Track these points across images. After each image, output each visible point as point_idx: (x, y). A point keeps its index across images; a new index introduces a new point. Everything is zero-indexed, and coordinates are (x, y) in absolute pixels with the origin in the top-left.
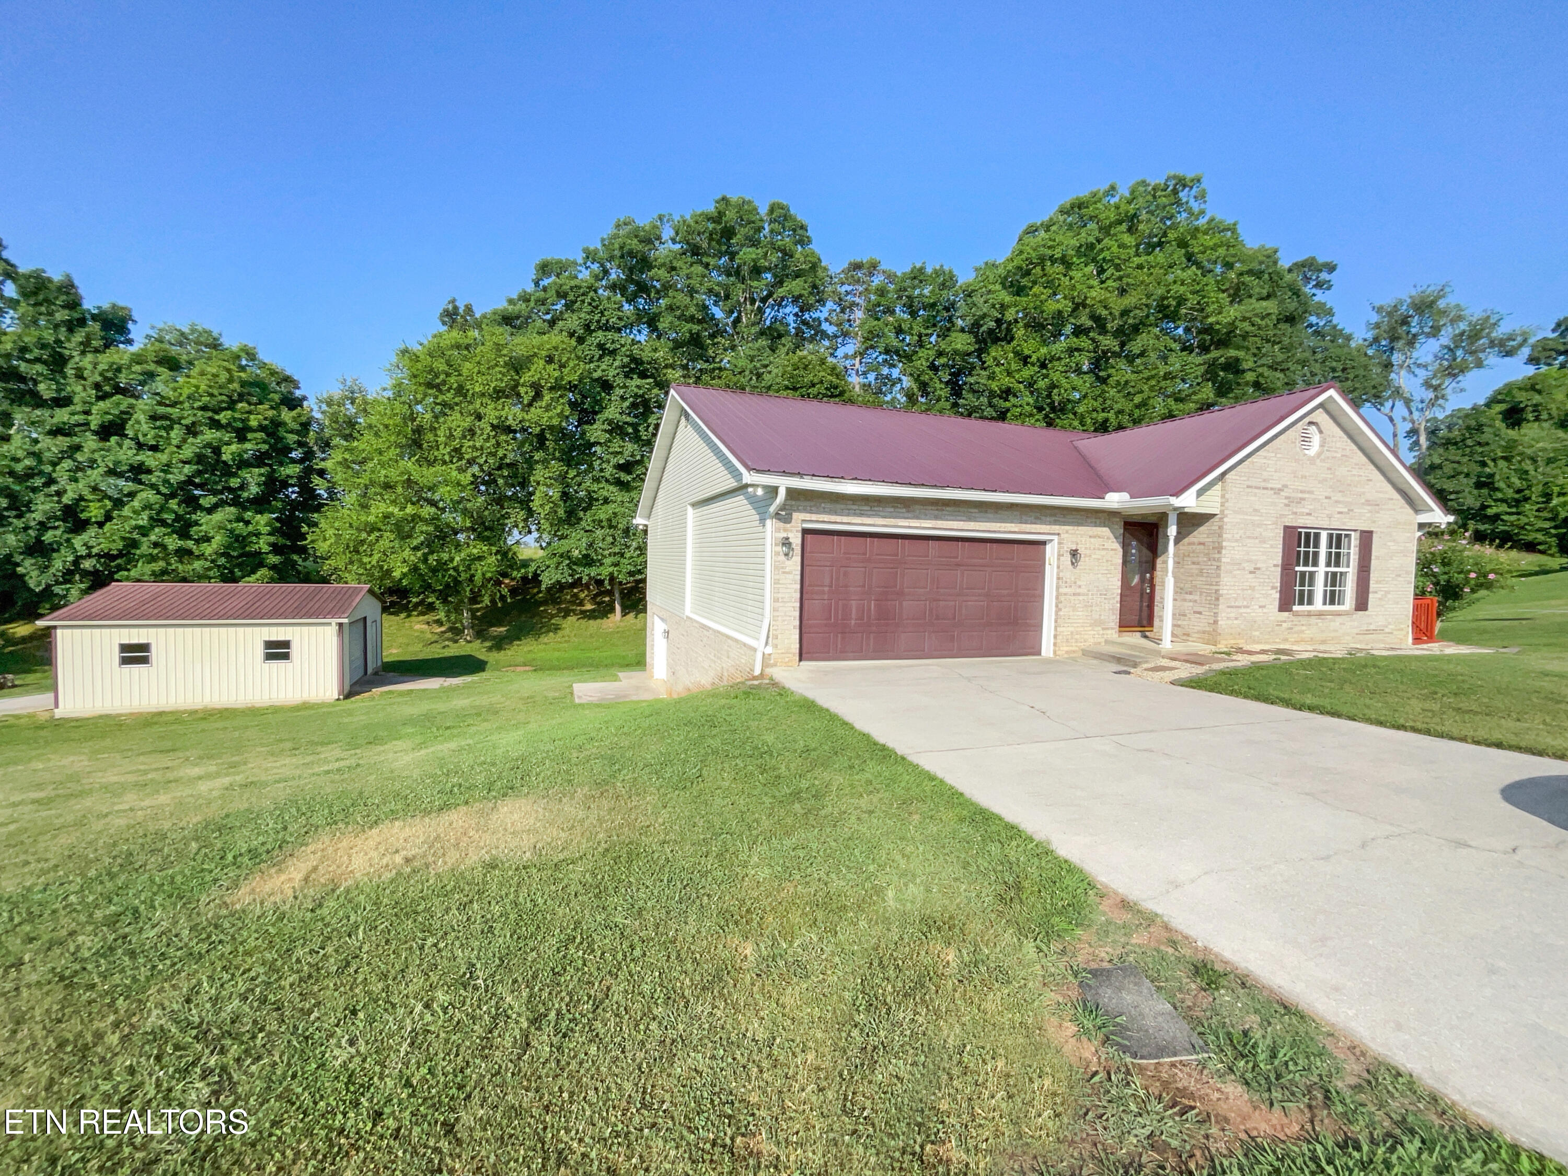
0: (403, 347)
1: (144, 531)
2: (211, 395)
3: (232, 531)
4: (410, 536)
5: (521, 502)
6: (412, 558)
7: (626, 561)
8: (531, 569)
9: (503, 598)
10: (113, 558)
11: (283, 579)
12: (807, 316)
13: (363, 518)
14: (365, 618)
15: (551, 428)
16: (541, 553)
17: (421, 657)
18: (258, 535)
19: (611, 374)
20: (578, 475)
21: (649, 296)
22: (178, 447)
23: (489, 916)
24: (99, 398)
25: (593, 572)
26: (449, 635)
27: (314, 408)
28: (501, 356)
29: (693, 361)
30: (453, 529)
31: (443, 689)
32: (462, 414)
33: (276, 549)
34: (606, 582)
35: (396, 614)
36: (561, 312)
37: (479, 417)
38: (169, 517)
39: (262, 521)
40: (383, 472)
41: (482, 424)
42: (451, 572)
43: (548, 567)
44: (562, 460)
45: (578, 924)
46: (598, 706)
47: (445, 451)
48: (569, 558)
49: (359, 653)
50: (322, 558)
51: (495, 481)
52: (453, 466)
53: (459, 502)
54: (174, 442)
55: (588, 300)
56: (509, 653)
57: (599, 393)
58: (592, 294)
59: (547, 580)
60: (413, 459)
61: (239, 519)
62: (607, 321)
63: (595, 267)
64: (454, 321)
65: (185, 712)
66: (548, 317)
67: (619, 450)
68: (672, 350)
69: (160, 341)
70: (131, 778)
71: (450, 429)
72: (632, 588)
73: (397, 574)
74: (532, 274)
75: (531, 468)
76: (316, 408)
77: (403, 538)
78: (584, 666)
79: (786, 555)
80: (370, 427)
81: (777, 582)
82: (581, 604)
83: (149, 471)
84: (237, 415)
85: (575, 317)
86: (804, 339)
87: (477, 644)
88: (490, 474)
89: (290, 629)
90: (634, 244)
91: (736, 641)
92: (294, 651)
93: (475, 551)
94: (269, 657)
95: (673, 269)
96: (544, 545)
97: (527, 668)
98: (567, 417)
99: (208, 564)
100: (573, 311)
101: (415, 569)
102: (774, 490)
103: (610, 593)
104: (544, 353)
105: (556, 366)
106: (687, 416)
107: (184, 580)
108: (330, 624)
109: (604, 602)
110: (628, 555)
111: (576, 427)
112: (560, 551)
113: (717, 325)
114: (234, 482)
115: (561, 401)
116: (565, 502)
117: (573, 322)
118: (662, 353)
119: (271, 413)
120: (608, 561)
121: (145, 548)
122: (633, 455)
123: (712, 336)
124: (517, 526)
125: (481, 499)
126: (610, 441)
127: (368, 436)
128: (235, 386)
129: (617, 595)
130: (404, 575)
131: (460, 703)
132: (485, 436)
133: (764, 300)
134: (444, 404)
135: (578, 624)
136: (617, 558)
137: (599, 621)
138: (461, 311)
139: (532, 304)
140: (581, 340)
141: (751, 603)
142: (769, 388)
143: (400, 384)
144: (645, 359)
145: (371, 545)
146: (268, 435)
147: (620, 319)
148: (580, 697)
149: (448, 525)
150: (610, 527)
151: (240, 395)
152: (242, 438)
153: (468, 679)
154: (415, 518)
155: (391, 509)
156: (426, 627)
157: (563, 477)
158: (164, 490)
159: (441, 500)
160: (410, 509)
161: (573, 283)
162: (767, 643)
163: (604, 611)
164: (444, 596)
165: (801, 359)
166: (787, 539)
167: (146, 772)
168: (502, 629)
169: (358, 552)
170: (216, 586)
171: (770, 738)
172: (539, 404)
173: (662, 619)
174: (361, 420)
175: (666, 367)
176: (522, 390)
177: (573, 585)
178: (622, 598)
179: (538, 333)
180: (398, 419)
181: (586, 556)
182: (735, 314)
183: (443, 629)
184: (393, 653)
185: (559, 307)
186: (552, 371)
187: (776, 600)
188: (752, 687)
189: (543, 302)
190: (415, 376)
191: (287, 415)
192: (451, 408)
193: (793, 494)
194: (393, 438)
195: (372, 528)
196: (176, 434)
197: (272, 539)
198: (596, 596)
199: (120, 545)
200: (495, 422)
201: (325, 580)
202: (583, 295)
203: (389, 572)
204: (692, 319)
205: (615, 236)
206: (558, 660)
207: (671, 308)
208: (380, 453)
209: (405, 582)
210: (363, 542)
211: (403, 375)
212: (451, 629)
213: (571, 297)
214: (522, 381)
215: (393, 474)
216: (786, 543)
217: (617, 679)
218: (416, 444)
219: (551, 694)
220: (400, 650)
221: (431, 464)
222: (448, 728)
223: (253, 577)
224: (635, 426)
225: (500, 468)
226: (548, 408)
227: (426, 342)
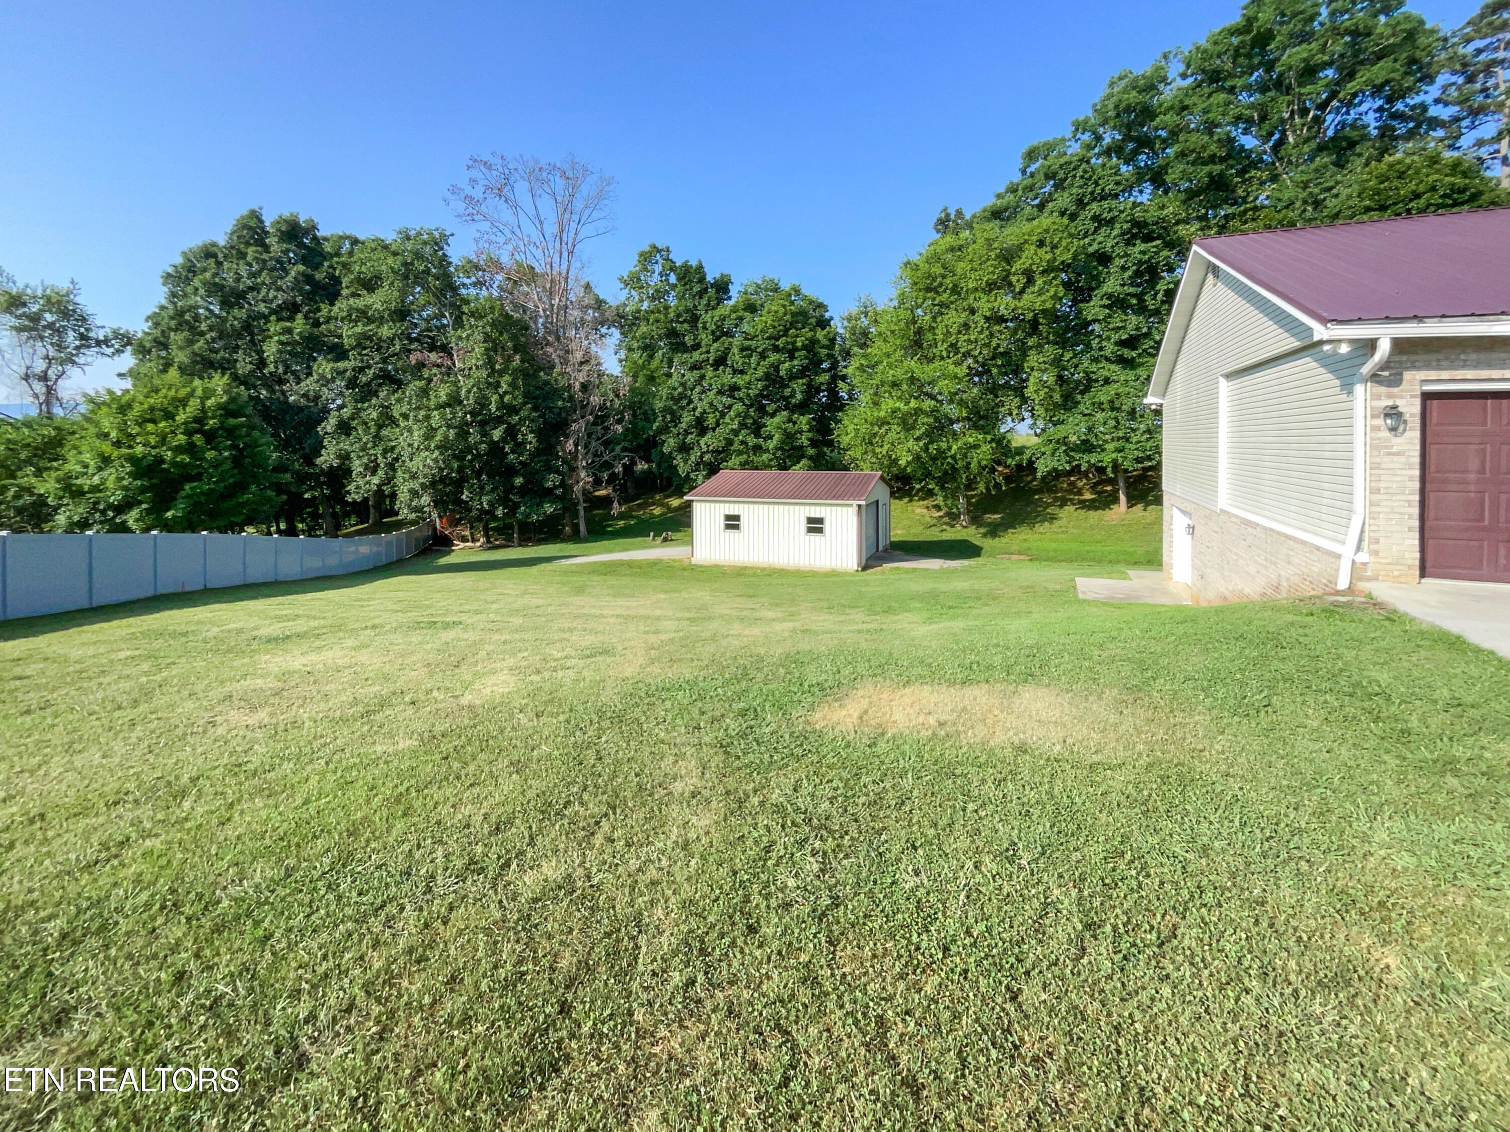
0: (905, 260)
1: (736, 433)
2: (774, 327)
3: (785, 430)
4: (913, 428)
5: (1015, 389)
6: (916, 447)
7: (1133, 447)
8: (1026, 457)
9: (997, 485)
10: (719, 453)
11: (816, 468)
12: (1399, 106)
13: (876, 414)
14: (877, 502)
15: (1044, 311)
16: (1035, 440)
17: (921, 538)
18: (801, 432)
19: (1109, 245)
20: (1075, 356)
21: (1152, 149)
22: (755, 369)
23: (1025, 800)
24: (715, 341)
25: (1093, 458)
26: (946, 519)
27: (839, 326)
28: (992, 250)
29: (1214, 207)
30: (950, 419)
31: (942, 570)
32: (956, 310)
33: (814, 443)
34: (1109, 470)
35: (900, 498)
36: (1050, 194)
37: (973, 311)
38: (749, 421)
39: (804, 421)
40: (891, 372)
41: (977, 317)
42: (949, 460)
43: (1044, 454)
44: (1057, 343)
45: (1125, 839)
46: (1105, 604)
47: (942, 347)
48: (1065, 444)
49: (872, 532)
50: (844, 449)
51: (989, 371)
52: (950, 361)
53: (956, 394)
54: (753, 366)
55: (1080, 173)
56: (1004, 540)
57: (1096, 268)
58: (1084, 166)
59: (1042, 467)
60: (915, 358)
61: (790, 420)
62: (1103, 190)
63: (1087, 137)
64: (947, 227)
65: (758, 568)
66: (1037, 202)
67: (1121, 325)
68: (1184, 202)
69: (746, 293)
70: (734, 613)
71: (947, 326)
72: (1139, 476)
73: (902, 462)
74: (1019, 163)
75: (1025, 354)
76: (839, 325)
77: (908, 430)
78: (1083, 560)
79: (1393, 429)
80: (880, 334)
81: (1375, 466)
82: (1080, 492)
83: (739, 389)
84: (789, 340)
85: (1066, 195)
86: (1396, 138)
87: (972, 530)
88: (983, 365)
89: (823, 508)
90: (1133, 97)
91: (1303, 543)
92: (827, 526)
93: (971, 440)
94: (810, 530)
95: (1185, 108)
96: (1038, 431)
97: (1023, 557)
98: (1061, 298)
99: (771, 456)
100: (1063, 189)
101: (918, 458)
102: (1371, 345)
103: (1112, 482)
104: (1035, 238)
105: (1048, 249)
106: (1215, 270)
107: (757, 468)
108: (851, 505)
109: (1106, 491)
110: (1134, 440)
111: (1070, 307)
112: (1057, 437)
113: (1248, 157)
114: (787, 392)
115: (1055, 283)
116: (1061, 386)
117: (1064, 200)
118: (1172, 208)
119: (809, 335)
120: (1110, 446)
121: (736, 446)
122: (1138, 329)
123: (1242, 173)
124: (1010, 414)
125: (975, 390)
126: (1110, 316)
127: (879, 343)
128: (788, 317)
129: (1121, 484)
130: (909, 463)
131: (960, 585)
132: (979, 329)
133: (1322, 106)
134: (941, 305)
135: (1076, 514)
136: (1121, 443)
137: (1100, 512)
138: (952, 217)
139: (1020, 193)
140: (1073, 217)
141: (1326, 494)
142: (1336, 216)
143: (903, 294)
144: (1149, 221)
145: (882, 437)
146: (808, 352)
147: (1118, 183)
148: (1084, 593)
149: (946, 416)
150: (1113, 409)
151: (791, 324)
152: (792, 358)
153: (966, 563)
154: (918, 411)
155: (897, 405)
156: (925, 511)
157: (1057, 362)
158: (747, 402)
159: (940, 394)
160: (913, 404)
161: (1062, 161)
162: (1359, 548)
163: (1106, 501)
164: (942, 483)
165: (1391, 166)
166: (1395, 407)
167: (742, 610)
168: (996, 516)
169: (872, 444)
170: (775, 472)
171: (1384, 677)
172: (1031, 289)
173: (1184, 512)
174: (872, 330)
175: (1178, 223)
176: (1014, 279)
177: (1070, 473)
178: (1127, 488)
179: (1028, 220)
180: (902, 324)
181: (1085, 442)
182: (1277, 136)
183: (941, 513)
184: (898, 534)
185: (1047, 189)
186: (1045, 255)
187: (1375, 491)
188: (1336, 605)
189: (1031, 188)
190: (916, 284)
191: (820, 334)
192: (948, 307)
193: (1400, 345)
194: (898, 342)
195: (883, 422)
196: (754, 360)
197: (810, 435)
198: (1096, 484)
199: (723, 443)
200: (988, 314)
201: (846, 468)
202: (1074, 169)
203: (896, 461)
204: (1212, 159)
205: (1109, 97)
206: (1055, 550)
207: (1182, 154)
208: (888, 356)
209: (909, 470)
210: (875, 435)
211: (906, 285)
212: (948, 514)
213: (1061, 175)
214: (1013, 270)
215: (899, 373)
216: (1393, 413)
217: (1126, 578)
218: (918, 344)
219: (1051, 586)
220: (904, 532)
221: (930, 360)
222: (950, 608)
223: (798, 466)
224: (1140, 297)
225: (993, 358)
226: (1040, 293)
227: (924, 252)
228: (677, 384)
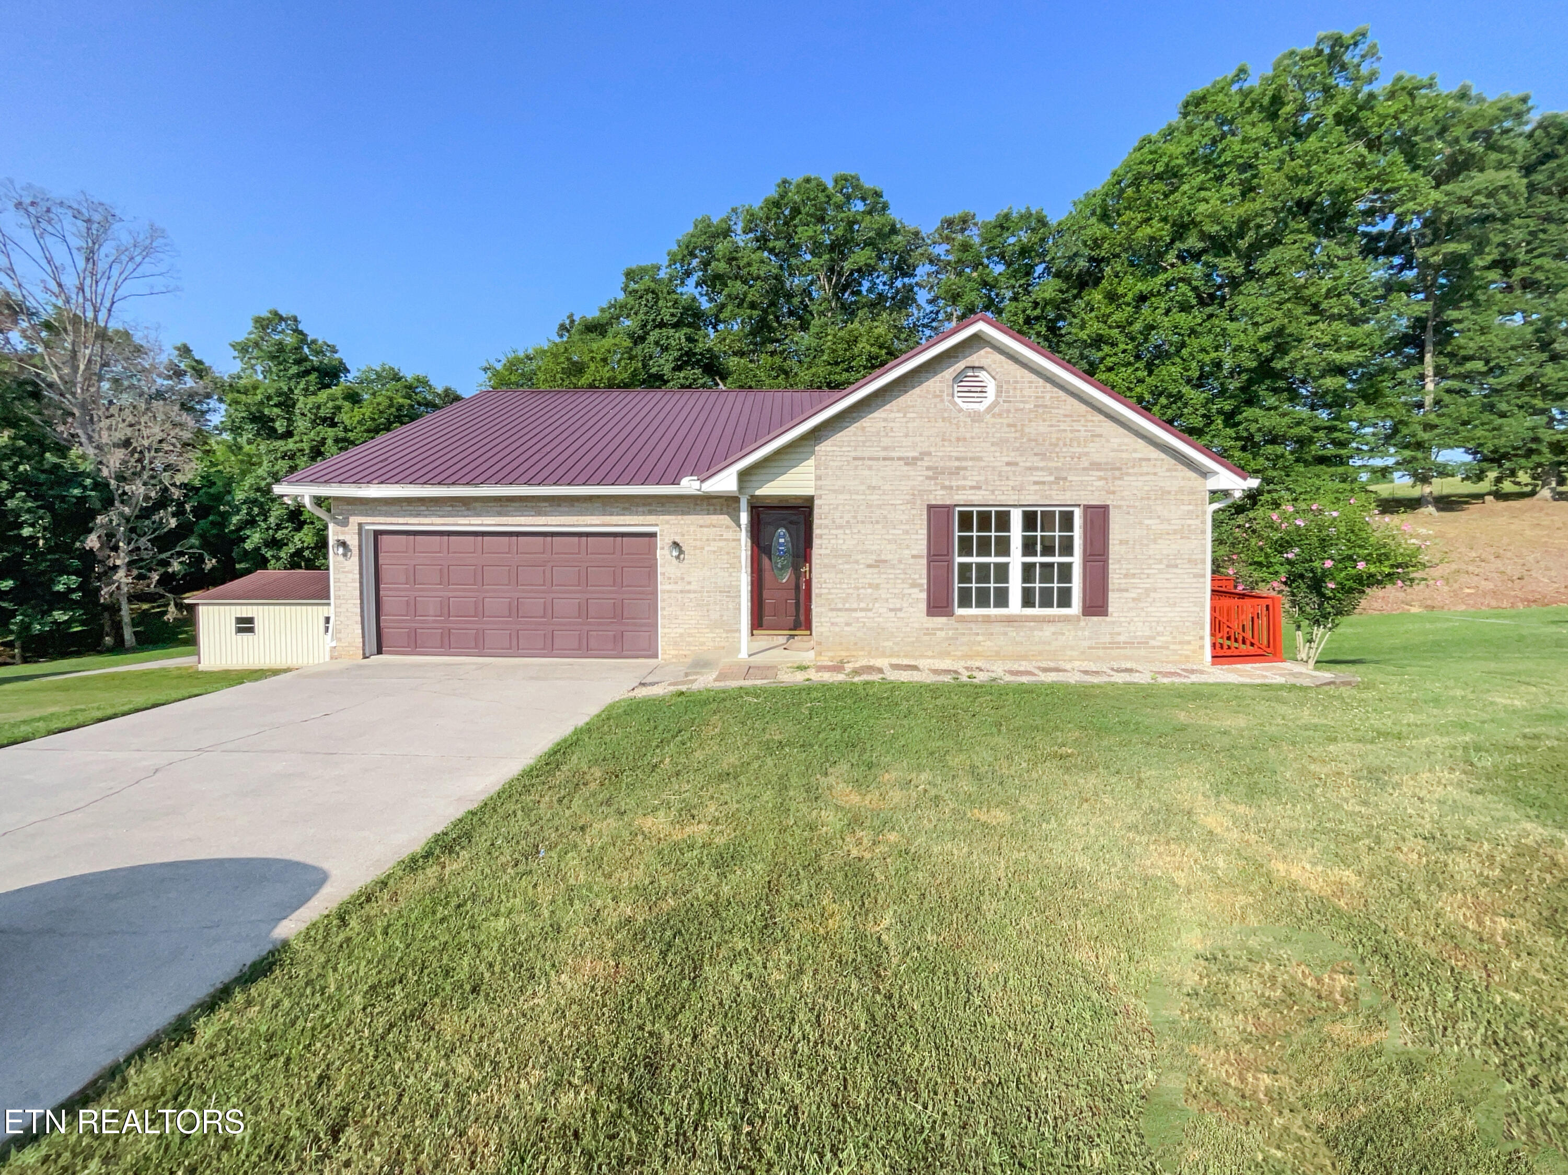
74: (622, 283)
81: (337, 580)
95: (734, 259)
187: (338, 597)
204: (753, 305)
207: (729, 298)
228: (265, 475)
